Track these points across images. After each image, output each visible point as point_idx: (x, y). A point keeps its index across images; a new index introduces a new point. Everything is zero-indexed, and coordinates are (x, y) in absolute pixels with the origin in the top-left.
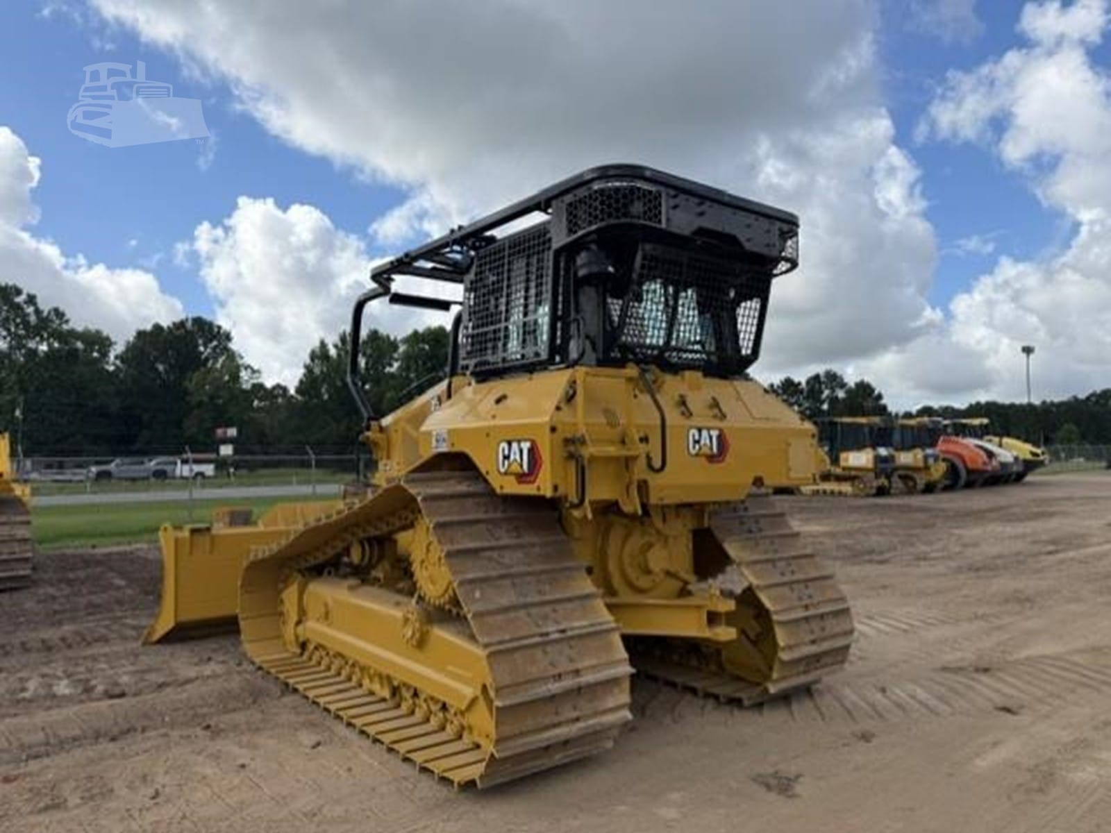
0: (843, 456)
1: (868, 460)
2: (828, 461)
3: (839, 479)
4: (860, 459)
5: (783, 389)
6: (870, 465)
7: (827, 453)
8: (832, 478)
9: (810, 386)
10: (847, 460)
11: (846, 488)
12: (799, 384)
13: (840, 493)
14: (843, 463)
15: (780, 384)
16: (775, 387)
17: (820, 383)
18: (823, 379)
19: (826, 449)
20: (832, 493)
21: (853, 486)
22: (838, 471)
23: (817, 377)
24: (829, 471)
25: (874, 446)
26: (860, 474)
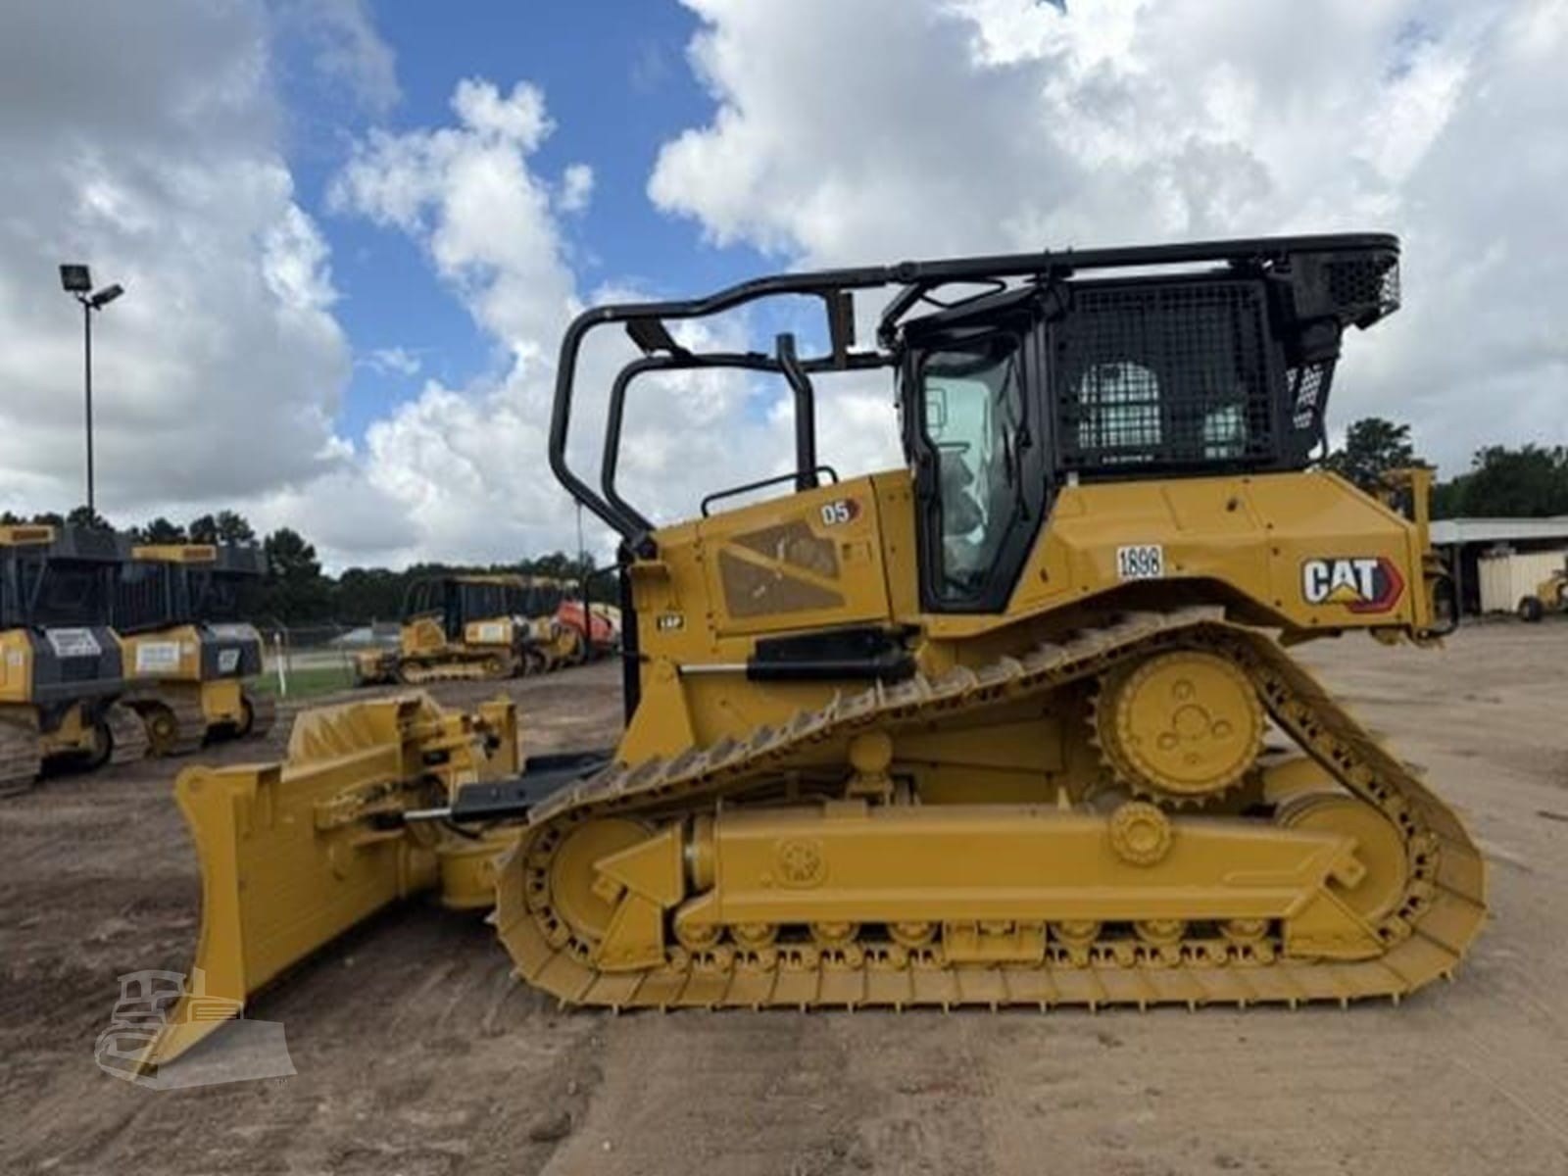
0: (470, 628)
1: (505, 631)
2: (443, 636)
3: (464, 659)
4: (493, 631)
5: (151, 536)
6: (509, 639)
7: (440, 624)
8: (455, 659)
9: (195, 535)
10: (475, 633)
11: (475, 670)
12: (181, 530)
13: (466, 678)
14: (469, 638)
15: (148, 530)
16: (140, 532)
17: (215, 530)
18: (217, 524)
19: (441, 618)
20: (455, 678)
21: (484, 667)
22: (460, 648)
23: (207, 522)
24: (446, 649)
25: (511, 614)
26: (495, 650)
